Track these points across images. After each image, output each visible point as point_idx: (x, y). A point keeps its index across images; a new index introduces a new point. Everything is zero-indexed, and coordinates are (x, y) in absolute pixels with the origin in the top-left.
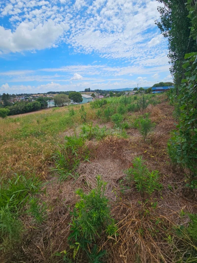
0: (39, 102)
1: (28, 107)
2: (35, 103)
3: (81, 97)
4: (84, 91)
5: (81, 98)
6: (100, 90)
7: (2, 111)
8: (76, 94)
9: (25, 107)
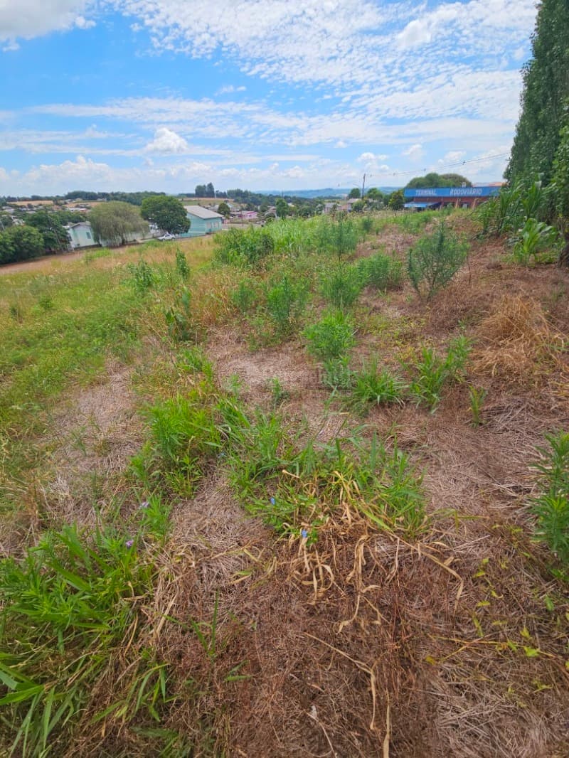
0: (35, 231)
2: (20, 234)
3: (184, 213)
4: (194, 192)
5: (185, 219)
6: (246, 192)
8: (165, 205)
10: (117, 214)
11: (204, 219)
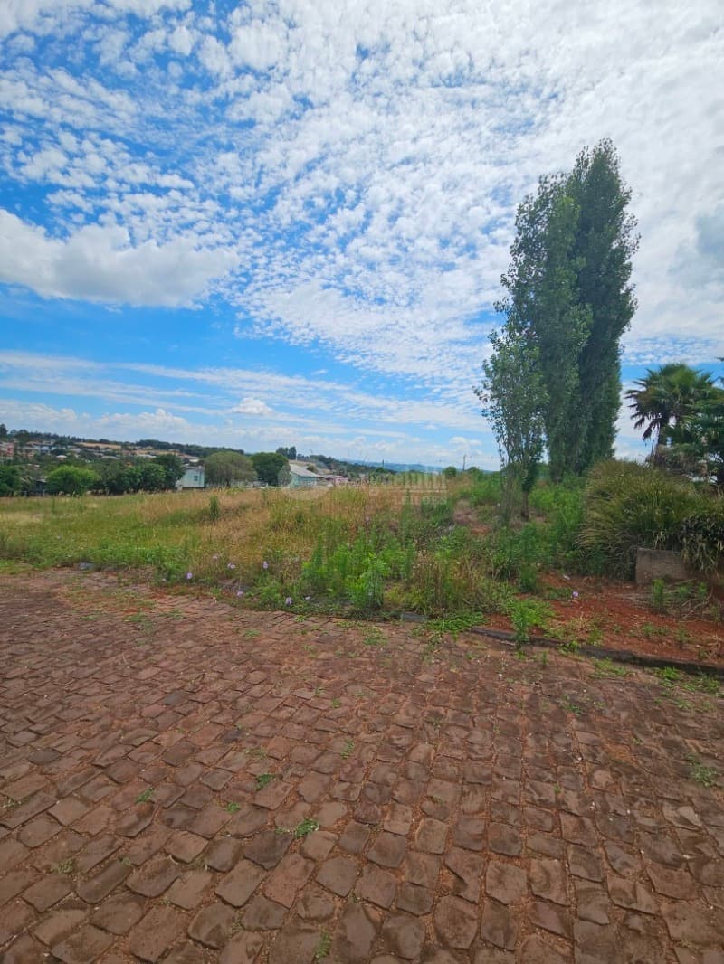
0: (161, 468)
1: (128, 476)
2: (149, 470)
6: (330, 458)
7: (81, 476)
9: (120, 476)
10: (232, 462)
11: (303, 477)
